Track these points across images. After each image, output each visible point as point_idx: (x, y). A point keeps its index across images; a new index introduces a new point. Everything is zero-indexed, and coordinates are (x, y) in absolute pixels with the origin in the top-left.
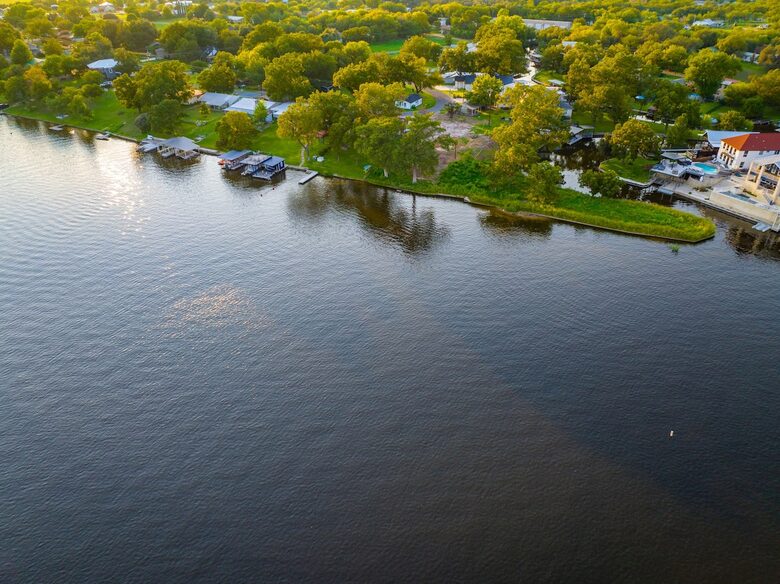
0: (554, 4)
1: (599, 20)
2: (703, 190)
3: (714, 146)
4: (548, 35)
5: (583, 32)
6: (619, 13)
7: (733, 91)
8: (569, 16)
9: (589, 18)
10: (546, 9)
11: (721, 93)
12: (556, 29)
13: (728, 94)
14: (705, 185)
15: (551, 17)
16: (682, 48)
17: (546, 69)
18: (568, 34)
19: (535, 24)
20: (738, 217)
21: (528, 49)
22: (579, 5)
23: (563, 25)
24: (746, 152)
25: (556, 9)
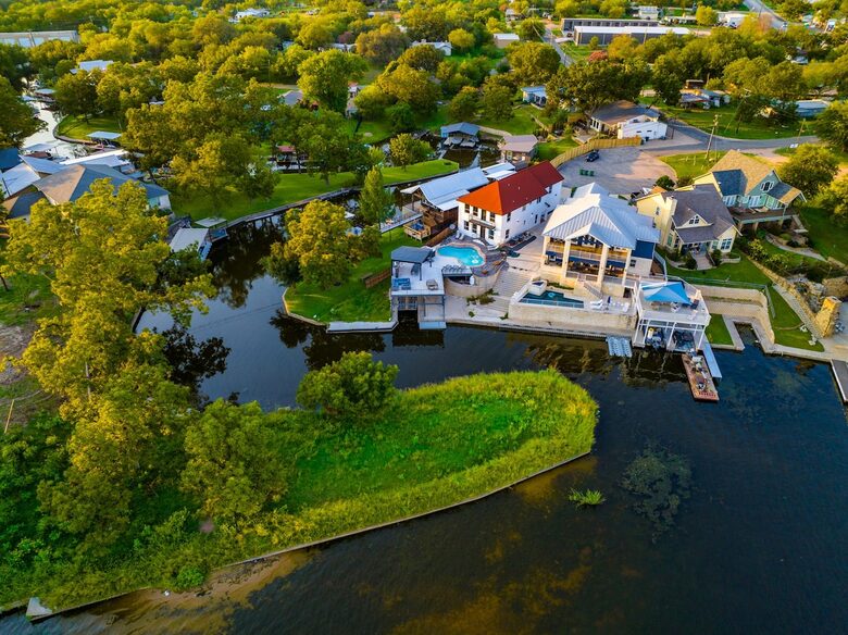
0: (35, 8)
1: (117, 22)
2: (486, 299)
3: (445, 207)
4: (49, 54)
5: (104, 43)
6: (138, 11)
7: (366, 99)
8: (69, 21)
9: (101, 23)
10: (25, 15)
11: (351, 106)
12: (58, 44)
13: (361, 105)
14: (482, 290)
15: (39, 25)
16: (261, 49)
17: (74, 113)
18: (83, 50)
19: (17, 38)
20: (560, 336)
21: (24, 80)
22: (74, 6)
23: (66, 36)
24: (509, 215)
25: (42, 13)
